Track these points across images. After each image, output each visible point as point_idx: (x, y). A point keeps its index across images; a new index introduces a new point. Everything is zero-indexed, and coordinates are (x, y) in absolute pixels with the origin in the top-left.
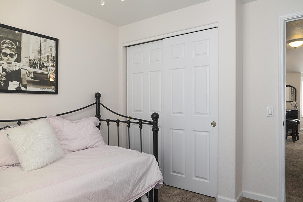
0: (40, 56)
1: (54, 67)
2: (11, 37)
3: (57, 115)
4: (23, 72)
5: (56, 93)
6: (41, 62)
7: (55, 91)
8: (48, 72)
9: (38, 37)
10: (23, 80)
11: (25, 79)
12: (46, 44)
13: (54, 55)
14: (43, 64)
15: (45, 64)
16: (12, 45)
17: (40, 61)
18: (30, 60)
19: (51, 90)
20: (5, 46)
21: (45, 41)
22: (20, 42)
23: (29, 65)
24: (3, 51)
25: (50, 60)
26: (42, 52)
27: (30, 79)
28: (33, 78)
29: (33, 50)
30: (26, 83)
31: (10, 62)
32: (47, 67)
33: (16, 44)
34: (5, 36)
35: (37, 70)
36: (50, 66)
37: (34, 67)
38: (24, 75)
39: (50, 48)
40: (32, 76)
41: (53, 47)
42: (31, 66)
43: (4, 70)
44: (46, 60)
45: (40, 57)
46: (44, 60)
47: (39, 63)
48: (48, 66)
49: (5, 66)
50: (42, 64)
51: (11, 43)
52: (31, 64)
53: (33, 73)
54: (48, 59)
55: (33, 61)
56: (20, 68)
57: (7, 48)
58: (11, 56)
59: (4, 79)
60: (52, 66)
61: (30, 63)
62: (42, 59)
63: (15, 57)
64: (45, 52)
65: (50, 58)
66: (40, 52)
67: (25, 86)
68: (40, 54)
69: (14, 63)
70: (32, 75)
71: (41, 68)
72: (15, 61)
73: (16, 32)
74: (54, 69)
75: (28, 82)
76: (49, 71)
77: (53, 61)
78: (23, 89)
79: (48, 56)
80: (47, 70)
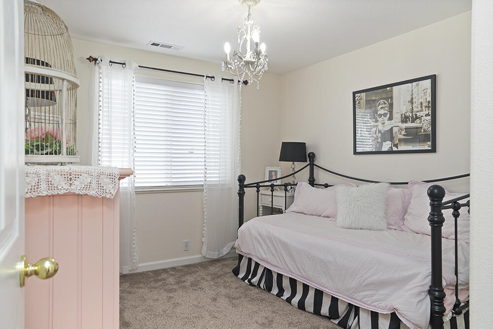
0: (412, 106)
1: (429, 116)
2: (384, 96)
3: (425, 182)
4: (395, 130)
5: (433, 150)
6: (414, 113)
7: (430, 148)
8: (422, 125)
9: (410, 85)
10: (395, 139)
11: (397, 137)
12: (418, 88)
13: (429, 99)
14: (416, 115)
15: (418, 114)
16: (385, 103)
17: (412, 112)
18: (402, 115)
19: (427, 148)
20: (380, 107)
21: (418, 85)
22: (392, 98)
23: (400, 121)
24: (379, 113)
25: (424, 108)
26: (414, 101)
27: (402, 137)
28: (404, 135)
29: (404, 102)
30: (398, 142)
31: (384, 122)
32: (420, 118)
33: (388, 102)
34: (380, 97)
35: (409, 125)
36: (424, 115)
37: (406, 122)
38: (396, 133)
39: (425, 91)
40: (403, 133)
41: (427, 89)
42: (402, 122)
43: (380, 131)
44: (420, 109)
45: (412, 108)
46: (417, 110)
47: (411, 115)
48: (422, 116)
49: (380, 127)
50: (414, 116)
51: (384, 102)
52: (403, 119)
53: (405, 129)
54: (421, 107)
55: (404, 115)
56: (392, 126)
57: (382, 108)
58: (385, 115)
59: (379, 140)
60: (426, 115)
61: (401, 118)
62: (415, 109)
63: (388, 116)
64: (418, 99)
65: (424, 104)
66: (412, 102)
67: (396, 146)
68: (412, 103)
69: (387, 122)
70: (404, 131)
71: (413, 122)
72: (388, 120)
73: (388, 88)
74: (429, 118)
75: (400, 140)
76: (423, 122)
77: (428, 107)
78: (395, 149)
79: (421, 103)
80: (421, 122)
